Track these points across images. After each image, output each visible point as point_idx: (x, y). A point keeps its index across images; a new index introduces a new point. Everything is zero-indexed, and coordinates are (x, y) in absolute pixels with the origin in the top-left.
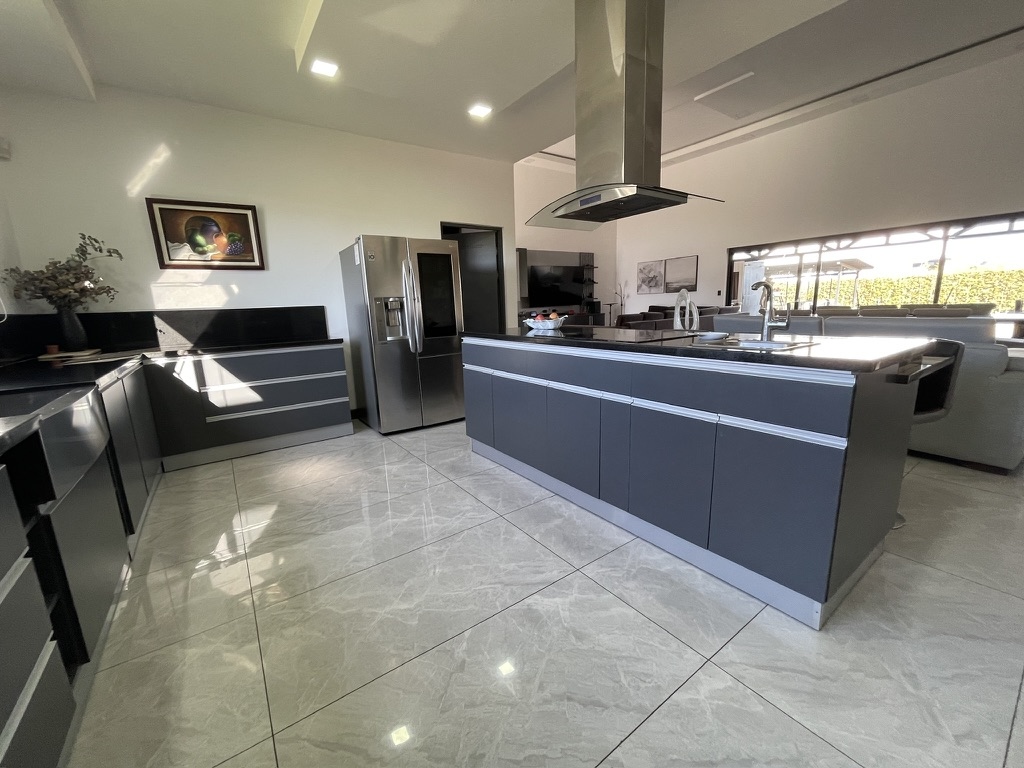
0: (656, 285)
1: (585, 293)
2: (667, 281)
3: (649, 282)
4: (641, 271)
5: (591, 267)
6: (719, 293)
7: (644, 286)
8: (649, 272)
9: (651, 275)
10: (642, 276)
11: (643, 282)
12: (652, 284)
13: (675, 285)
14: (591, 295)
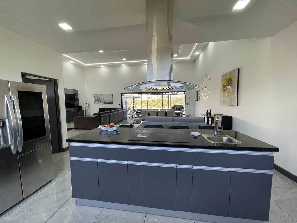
0: (100, 101)
1: (76, 104)
2: (104, 100)
3: (98, 101)
4: (95, 97)
5: (78, 95)
6: (120, 105)
7: (96, 102)
8: (98, 97)
9: (99, 98)
10: (95, 98)
11: (96, 100)
12: (99, 101)
13: (106, 102)
14: (78, 104)
